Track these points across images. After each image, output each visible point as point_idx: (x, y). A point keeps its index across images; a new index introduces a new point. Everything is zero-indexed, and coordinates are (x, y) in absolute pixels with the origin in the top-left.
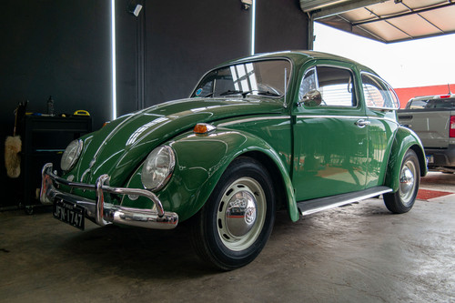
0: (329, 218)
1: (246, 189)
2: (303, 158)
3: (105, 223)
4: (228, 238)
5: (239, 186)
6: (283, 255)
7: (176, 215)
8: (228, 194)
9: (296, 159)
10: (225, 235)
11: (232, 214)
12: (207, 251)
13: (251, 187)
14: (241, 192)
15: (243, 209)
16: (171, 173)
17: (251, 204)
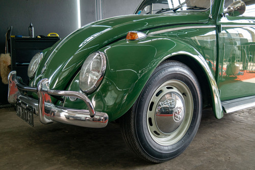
0: (247, 114)
1: (175, 90)
2: (225, 66)
3: (48, 121)
4: (158, 134)
5: (168, 88)
6: (209, 148)
7: (106, 115)
8: (157, 95)
9: (220, 66)
10: (155, 132)
11: (162, 113)
12: (138, 147)
13: (180, 88)
14: (170, 93)
15: (172, 108)
16: (103, 75)
17: (179, 104)
